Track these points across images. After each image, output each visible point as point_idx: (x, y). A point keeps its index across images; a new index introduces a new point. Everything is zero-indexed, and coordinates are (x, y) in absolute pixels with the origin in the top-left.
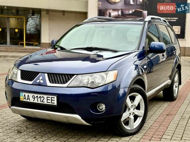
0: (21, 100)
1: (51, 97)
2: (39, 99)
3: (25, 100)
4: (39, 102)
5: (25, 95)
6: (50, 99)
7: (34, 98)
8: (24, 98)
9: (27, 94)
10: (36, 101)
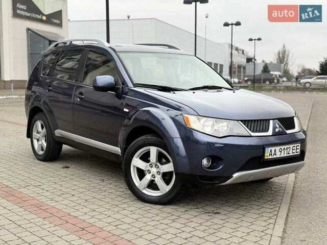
0: (266, 158)
1: (296, 145)
2: (286, 151)
3: (271, 157)
4: (286, 155)
5: (271, 150)
6: (295, 148)
7: (281, 152)
8: (270, 155)
9: (273, 149)
10: (282, 155)
